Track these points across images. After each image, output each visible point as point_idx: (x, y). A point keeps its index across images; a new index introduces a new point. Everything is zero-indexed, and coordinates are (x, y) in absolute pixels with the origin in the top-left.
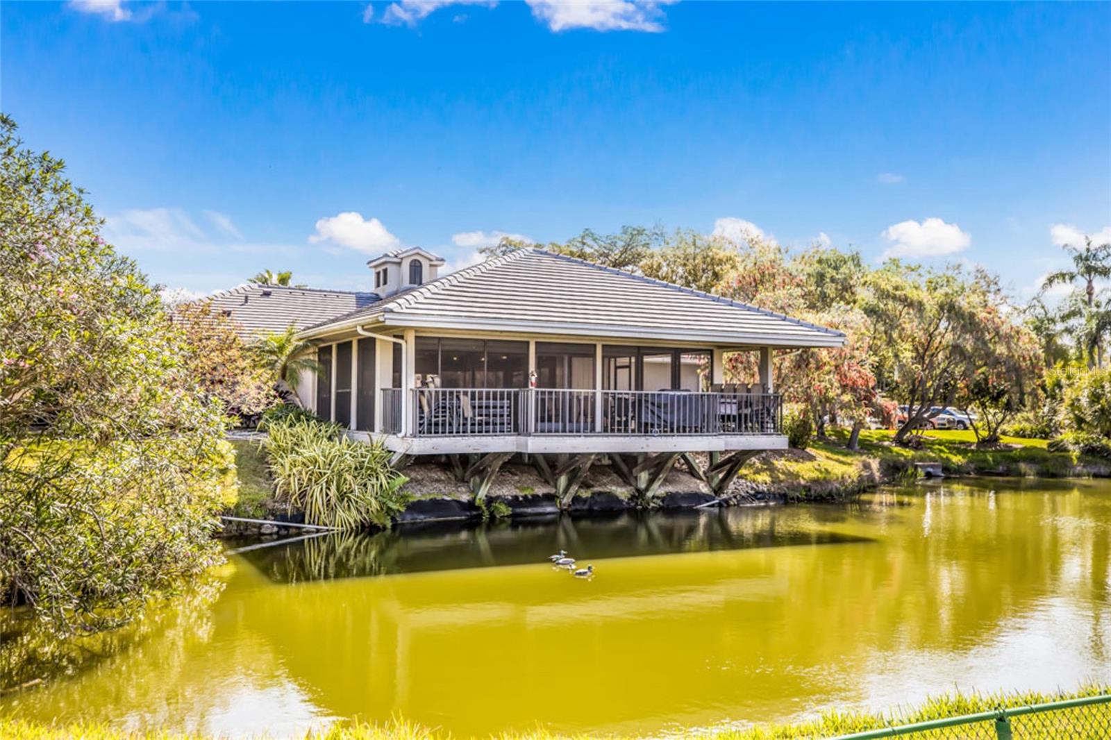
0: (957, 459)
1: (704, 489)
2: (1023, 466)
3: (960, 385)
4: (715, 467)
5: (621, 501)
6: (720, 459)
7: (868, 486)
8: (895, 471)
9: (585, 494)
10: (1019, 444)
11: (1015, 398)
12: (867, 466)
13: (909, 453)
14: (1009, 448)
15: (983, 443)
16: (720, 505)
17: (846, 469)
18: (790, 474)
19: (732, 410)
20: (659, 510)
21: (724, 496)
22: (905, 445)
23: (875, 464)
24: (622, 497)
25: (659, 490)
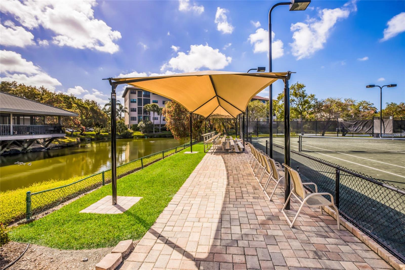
0: (93, 137)
1: (42, 146)
2: (105, 138)
3: (93, 123)
4: (45, 141)
5: (19, 151)
6: (47, 140)
7: (78, 143)
8: (82, 140)
9: (8, 150)
10: (103, 134)
11: (104, 125)
12: (78, 139)
13: (83, 136)
14: (101, 135)
15: (97, 134)
16: (47, 149)
17: (74, 140)
18: (63, 142)
19: (52, 129)
20: (31, 152)
21: (48, 147)
22: (82, 135)
23: (79, 139)
24: (20, 150)
25: (31, 147)
